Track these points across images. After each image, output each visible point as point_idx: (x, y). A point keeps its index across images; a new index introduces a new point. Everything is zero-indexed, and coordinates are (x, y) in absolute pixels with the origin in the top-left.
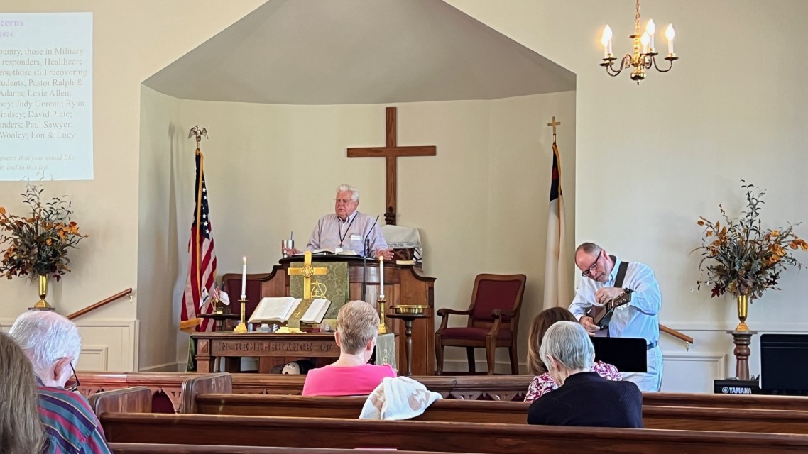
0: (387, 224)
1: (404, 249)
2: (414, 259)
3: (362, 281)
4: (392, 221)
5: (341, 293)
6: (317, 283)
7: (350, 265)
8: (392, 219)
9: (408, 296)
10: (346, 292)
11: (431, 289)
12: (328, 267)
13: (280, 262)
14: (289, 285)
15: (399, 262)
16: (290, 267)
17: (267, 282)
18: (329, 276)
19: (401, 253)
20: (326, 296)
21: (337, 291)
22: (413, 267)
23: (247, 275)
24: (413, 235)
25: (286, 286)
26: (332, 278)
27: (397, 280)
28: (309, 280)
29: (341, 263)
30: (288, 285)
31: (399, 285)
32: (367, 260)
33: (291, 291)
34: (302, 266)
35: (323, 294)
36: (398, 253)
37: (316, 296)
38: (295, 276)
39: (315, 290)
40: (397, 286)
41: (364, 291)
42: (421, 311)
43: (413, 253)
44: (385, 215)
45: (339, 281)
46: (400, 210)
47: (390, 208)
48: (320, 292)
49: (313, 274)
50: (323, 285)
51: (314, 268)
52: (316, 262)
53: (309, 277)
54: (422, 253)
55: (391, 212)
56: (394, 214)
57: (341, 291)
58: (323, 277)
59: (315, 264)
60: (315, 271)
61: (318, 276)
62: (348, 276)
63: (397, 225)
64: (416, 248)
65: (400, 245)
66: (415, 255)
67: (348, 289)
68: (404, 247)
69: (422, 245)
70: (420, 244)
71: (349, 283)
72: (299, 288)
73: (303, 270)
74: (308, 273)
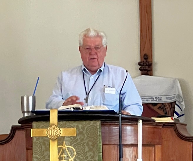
0: (142, 74)
1: (163, 104)
2: (175, 114)
3: (118, 143)
4: (148, 71)
5: (92, 157)
6: (65, 147)
7: (103, 125)
8: (147, 68)
9: (172, 159)
10: (99, 156)
12: (78, 127)
13: (19, 123)
14: (32, 149)
15: (158, 120)
16: (32, 127)
17: (5, 145)
18: (78, 138)
19: (158, 108)
21: (88, 155)
24: (173, 87)
25: (27, 149)
26: (82, 140)
27: (158, 141)
28: (56, 143)
29: (92, 122)
30: (29, 148)
31: (160, 146)
32: (123, 118)
34: (47, 127)
35: (72, 159)
36: (155, 108)
38: (38, 138)
39: (62, 154)
40: (158, 148)
41: (120, 155)
43: (174, 108)
44: (139, 64)
45: (91, 143)
47: (145, 55)
48: (68, 156)
49: (60, 136)
50: (72, 149)
51: (61, 129)
52: (63, 121)
53: (56, 139)
54: (184, 107)
55: (146, 60)
56: (150, 63)
57: (92, 155)
58: (71, 139)
59: (62, 124)
60: (62, 132)
61: (65, 137)
62: (101, 137)
63: (154, 76)
64: (177, 103)
65: (158, 99)
66: (176, 110)
67: (101, 153)
68: (163, 101)
69: (184, 98)
70: (181, 96)
71: (102, 145)
72: (43, 152)
73: (49, 132)
74: (54, 134)
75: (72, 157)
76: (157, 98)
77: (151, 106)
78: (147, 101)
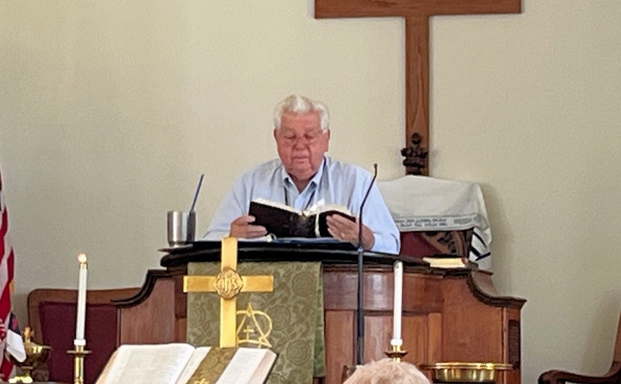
0: (408, 173)
1: (448, 232)
2: (471, 254)
3: (356, 307)
4: (420, 167)
5: (304, 334)
6: (251, 313)
7: (325, 270)
8: (418, 161)
9: (461, 341)
10: (318, 332)
11: (515, 324)
12: (276, 275)
13: (163, 263)
14: (185, 317)
15: (436, 263)
16: (186, 274)
17: (133, 309)
18: (277, 294)
19: (439, 241)
20: (270, 340)
21: (296, 329)
22: (473, 274)
23: (88, 292)
24: (468, 198)
25: (177, 317)
26: (285, 300)
27: (434, 305)
28: (233, 304)
29: (305, 265)
30: (181, 315)
31: (439, 315)
32: (365, 258)
33: (189, 330)
34: (216, 273)
35: (264, 336)
36: (433, 241)
37: (248, 340)
38: (198, 295)
39: (244, 327)
40: (434, 318)
41: (360, 331)
42: (492, 378)
43: (470, 240)
44: (404, 152)
45: (301, 307)
46: (439, 140)
47: (416, 135)
48: (256, 332)
49: (241, 291)
50: (265, 317)
51: (243, 277)
52: (247, 262)
53: (234, 297)
54: (490, 241)
55: (417, 145)
56: (425, 151)
57: (304, 330)
58: (263, 298)
59: (245, 268)
60: (246, 284)
61: (252, 294)
62: (322, 295)
63: (431, 176)
64: (475, 230)
65: (438, 223)
66: (473, 244)
67: (321, 326)
68: (449, 226)
69: (489, 221)
70: (484, 218)
71: (325, 311)
72: (209, 322)
73: (219, 283)
74: (230, 288)
75: (265, 334)
76: (436, 220)
77: (424, 235)
78: (416, 227)
